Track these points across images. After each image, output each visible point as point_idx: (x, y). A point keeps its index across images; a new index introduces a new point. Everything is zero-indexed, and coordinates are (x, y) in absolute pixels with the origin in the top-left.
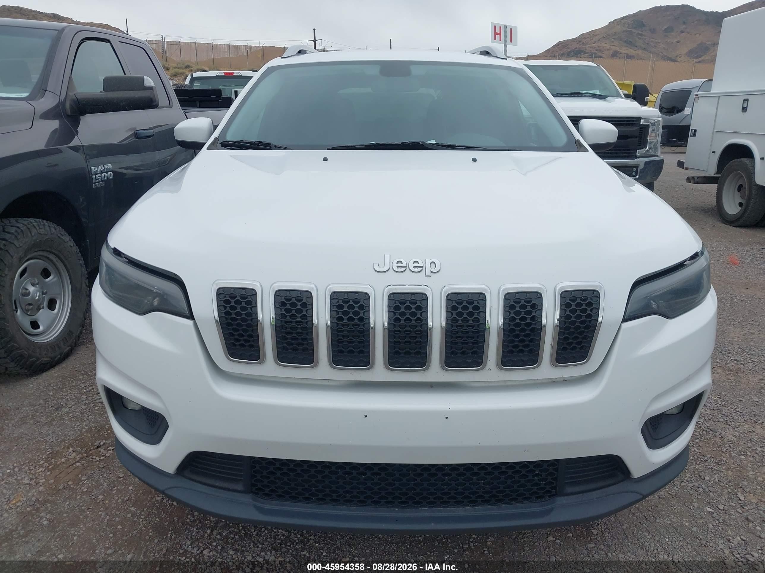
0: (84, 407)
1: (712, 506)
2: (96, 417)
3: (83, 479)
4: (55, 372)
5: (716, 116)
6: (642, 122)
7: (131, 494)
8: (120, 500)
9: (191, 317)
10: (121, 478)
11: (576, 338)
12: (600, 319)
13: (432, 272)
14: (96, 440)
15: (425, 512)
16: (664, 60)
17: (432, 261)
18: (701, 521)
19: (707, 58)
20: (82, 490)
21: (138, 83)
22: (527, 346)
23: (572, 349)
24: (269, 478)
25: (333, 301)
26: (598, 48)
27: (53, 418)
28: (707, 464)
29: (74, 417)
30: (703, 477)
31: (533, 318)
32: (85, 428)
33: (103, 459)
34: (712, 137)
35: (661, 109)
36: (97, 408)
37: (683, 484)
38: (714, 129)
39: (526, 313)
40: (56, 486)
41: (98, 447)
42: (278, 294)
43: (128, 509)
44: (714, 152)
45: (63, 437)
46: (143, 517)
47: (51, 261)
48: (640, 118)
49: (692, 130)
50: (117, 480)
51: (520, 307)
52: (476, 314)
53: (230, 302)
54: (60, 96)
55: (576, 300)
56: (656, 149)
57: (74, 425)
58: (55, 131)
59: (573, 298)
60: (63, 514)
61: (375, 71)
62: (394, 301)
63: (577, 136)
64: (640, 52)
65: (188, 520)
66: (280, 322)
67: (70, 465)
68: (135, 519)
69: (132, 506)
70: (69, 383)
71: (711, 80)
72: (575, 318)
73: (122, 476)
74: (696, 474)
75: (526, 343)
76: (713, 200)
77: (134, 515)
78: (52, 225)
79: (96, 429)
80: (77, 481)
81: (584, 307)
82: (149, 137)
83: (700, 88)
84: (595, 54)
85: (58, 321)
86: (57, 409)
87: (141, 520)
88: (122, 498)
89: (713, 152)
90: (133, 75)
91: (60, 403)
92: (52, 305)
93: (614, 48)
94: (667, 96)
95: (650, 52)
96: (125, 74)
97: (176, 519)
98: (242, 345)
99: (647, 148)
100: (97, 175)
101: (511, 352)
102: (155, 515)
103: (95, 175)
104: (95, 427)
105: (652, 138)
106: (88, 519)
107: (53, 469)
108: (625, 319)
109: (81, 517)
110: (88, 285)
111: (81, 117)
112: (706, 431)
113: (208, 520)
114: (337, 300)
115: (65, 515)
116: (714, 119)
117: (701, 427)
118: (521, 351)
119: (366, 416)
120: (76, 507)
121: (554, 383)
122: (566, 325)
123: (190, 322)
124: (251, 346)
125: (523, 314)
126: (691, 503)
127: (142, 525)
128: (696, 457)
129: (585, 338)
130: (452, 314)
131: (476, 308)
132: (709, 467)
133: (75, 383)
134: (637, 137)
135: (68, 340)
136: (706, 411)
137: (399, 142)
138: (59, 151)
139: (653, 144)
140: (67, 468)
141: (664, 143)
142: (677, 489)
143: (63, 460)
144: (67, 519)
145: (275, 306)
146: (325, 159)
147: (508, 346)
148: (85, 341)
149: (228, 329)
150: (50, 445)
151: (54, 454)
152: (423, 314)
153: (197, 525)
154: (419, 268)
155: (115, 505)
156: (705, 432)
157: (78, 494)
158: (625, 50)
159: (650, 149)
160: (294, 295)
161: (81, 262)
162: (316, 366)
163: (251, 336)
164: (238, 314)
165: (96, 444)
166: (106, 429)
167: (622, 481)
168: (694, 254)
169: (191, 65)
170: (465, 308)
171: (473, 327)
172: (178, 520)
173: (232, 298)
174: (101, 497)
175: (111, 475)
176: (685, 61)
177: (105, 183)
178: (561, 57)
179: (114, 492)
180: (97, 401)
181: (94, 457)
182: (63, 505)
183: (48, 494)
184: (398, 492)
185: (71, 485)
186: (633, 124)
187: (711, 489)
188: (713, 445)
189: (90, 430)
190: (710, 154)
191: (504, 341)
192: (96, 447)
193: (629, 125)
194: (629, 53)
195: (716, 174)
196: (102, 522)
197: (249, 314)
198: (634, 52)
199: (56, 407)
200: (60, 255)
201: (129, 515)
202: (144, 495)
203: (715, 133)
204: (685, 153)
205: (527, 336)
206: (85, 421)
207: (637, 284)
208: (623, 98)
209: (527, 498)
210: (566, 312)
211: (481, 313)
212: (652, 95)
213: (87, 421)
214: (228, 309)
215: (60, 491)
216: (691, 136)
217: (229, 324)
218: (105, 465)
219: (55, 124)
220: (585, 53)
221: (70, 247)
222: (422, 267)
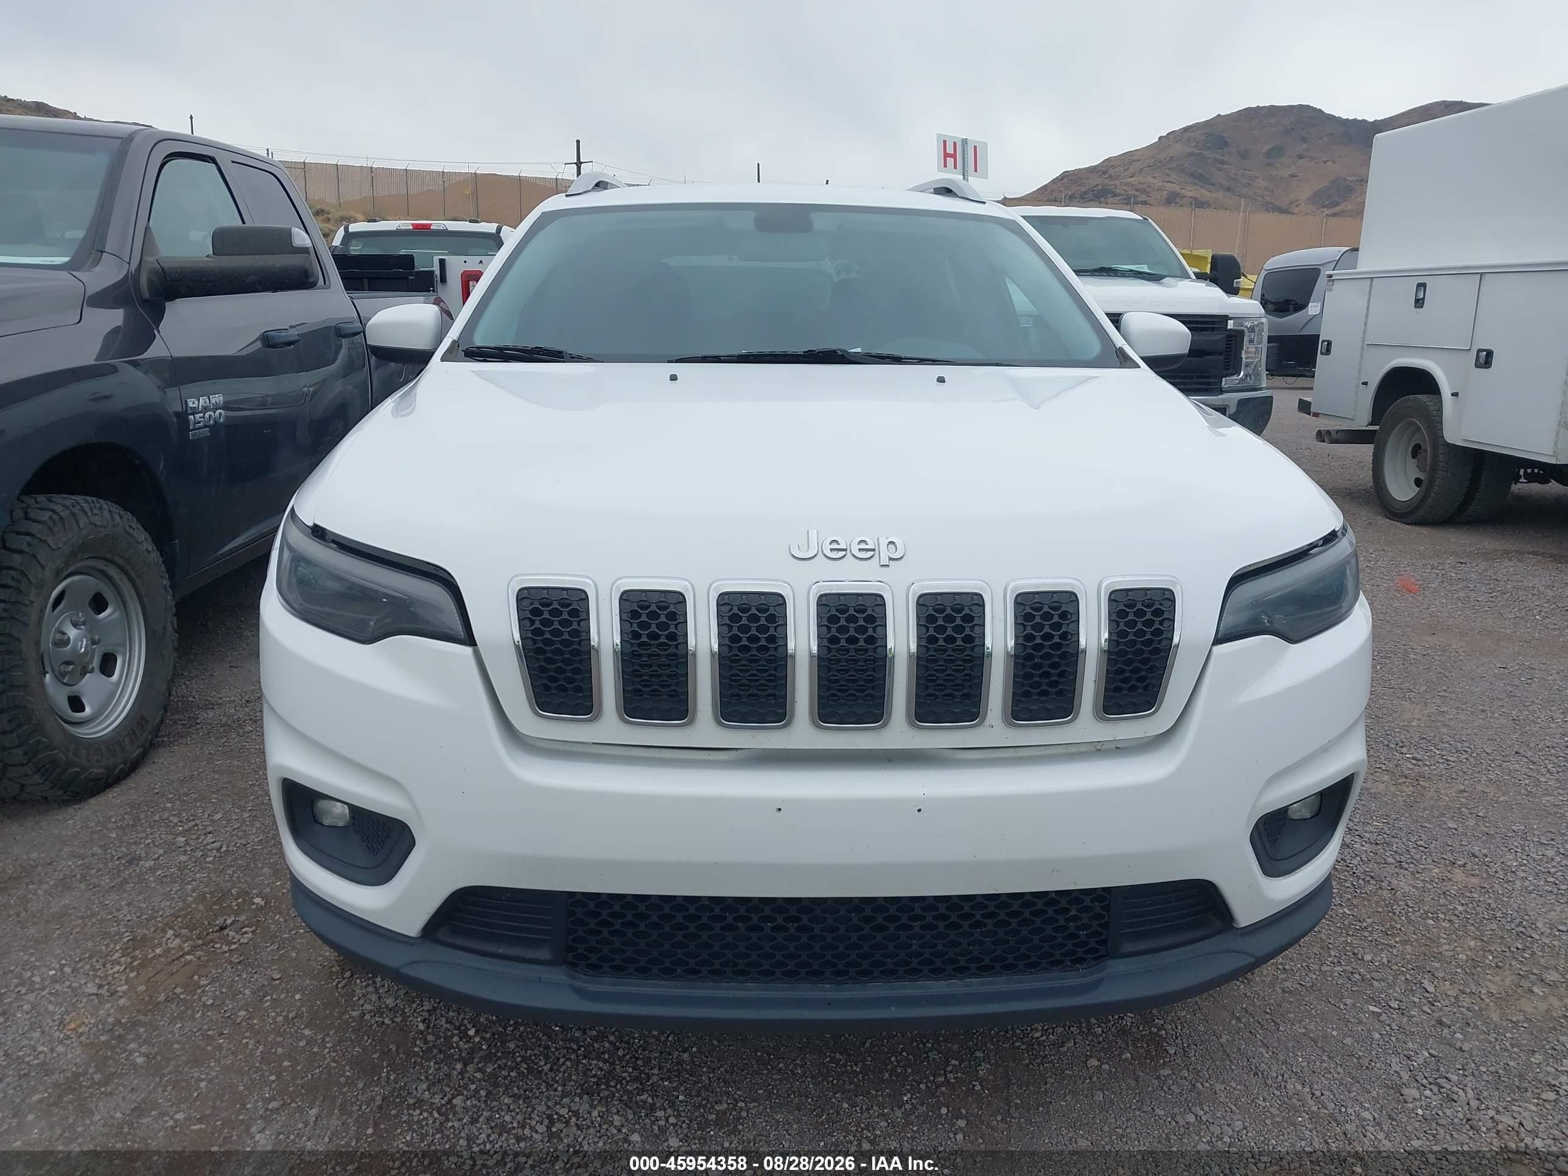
0: (183, 858)
1: (1377, 1003)
2: (211, 875)
3: (202, 983)
4: (114, 797)
5: (1367, 316)
6: (1231, 324)
7: (300, 1007)
8: (281, 1018)
9: (469, 640)
10: (275, 980)
11: (1136, 671)
12: (1176, 640)
13: (891, 559)
14: (216, 917)
15: (877, 989)
16: (1267, 210)
17: (890, 540)
18: (1359, 1028)
19: (1349, 207)
20: (204, 1004)
21: (281, 240)
22: (1053, 684)
23: (1130, 689)
24: (600, 933)
25: (723, 608)
26: (1141, 187)
27: (125, 879)
28: (1366, 934)
29: (166, 876)
30: (1360, 957)
31: (1064, 636)
32: (191, 896)
33: (236, 949)
34: (1362, 355)
35: (1264, 303)
36: (208, 859)
37: (1325, 968)
38: (1363, 341)
39: (1052, 627)
40: (151, 997)
41: (222, 929)
42: (625, 597)
43: (297, 1032)
44: (1365, 383)
45: (150, 912)
46: (328, 1045)
47: (110, 578)
48: (1225, 318)
49: (1323, 341)
50: (269, 984)
51: (1043, 617)
52: (968, 629)
53: (541, 613)
54: (129, 263)
55: (1135, 606)
56: (1258, 375)
57: (168, 889)
58: (116, 331)
59: (1128, 602)
60: (172, 1045)
61: (747, 221)
62: (828, 608)
63: (1119, 341)
64: (1219, 195)
65: (416, 1049)
66: (629, 645)
67: (174, 958)
68: (316, 1050)
69: (306, 1027)
70: (146, 817)
71: (1357, 250)
72: (1135, 636)
73: (278, 977)
74: (1348, 951)
75: (1053, 678)
76: (1366, 476)
77: (310, 1042)
78: (115, 508)
79: (213, 896)
80: (192, 987)
81: (1149, 616)
82: (290, 344)
83: (1337, 264)
84: (1135, 197)
85: (119, 698)
86: (130, 862)
87: (327, 1050)
88: (284, 1014)
89: (1363, 383)
90: (259, 224)
91: (135, 852)
92: (107, 665)
93: (1170, 187)
94: (1274, 279)
95: (1240, 196)
96: (244, 222)
97: (393, 1047)
98: (563, 689)
99: (1242, 374)
100: (197, 416)
101: (1027, 694)
102: (351, 1041)
103: (193, 414)
104: (212, 893)
105: (1250, 355)
106: (224, 1052)
107: (142, 966)
108: (1218, 641)
109: (209, 1048)
110: (176, 627)
111: (167, 304)
112: (1364, 880)
113: (453, 1048)
114: (728, 607)
115: (176, 1046)
116: (1364, 320)
117: (1354, 873)
118: (1045, 693)
119: (780, 810)
120: (198, 1031)
121: (1098, 751)
122: (1120, 647)
123: (468, 650)
124: (578, 689)
125: (1047, 629)
126: (1341, 1000)
127: (329, 1059)
128: (1346, 922)
129: (1151, 670)
130: (927, 628)
131: (969, 618)
132: (1370, 938)
133: (158, 815)
134: (1221, 354)
135: (139, 735)
136: (1363, 846)
137: (800, 349)
138: (114, 370)
139: (1252, 367)
140: (169, 964)
141: (1275, 370)
142: (1314, 976)
143: (158, 951)
144: (181, 1053)
145: (621, 619)
146: (674, 378)
147: (1023, 685)
148: (166, 739)
149: (537, 659)
150: (126, 926)
151: (138, 943)
152: (878, 629)
153: (435, 1056)
154: (868, 552)
155: (272, 1026)
156: (1361, 881)
157: (197, 1009)
158: (1191, 191)
159: (1246, 376)
160: (654, 599)
161: (165, 582)
162: (691, 723)
163: (577, 671)
164: (556, 633)
165: (217, 922)
166: (232, 895)
167: (1219, 932)
168: (1330, 534)
169: (327, 209)
170: (950, 619)
171: (963, 651)
172: (397, 1050)
173: (544, 605)
174: (243, 1013)
175: (256, 976)
176: (1307, 214)
177: (211, 432)
178: (1070, 200)
179: (268, 1004)
180: (209, 847)
181: (217, 946)
182: (170, 1030)
183: (138, 1011)
184: (831, 952)
185: (182, 993)
186: (1213, 329)
187: (1375, 975)
188: (1377, 902)
189: (202, 898)
190: (1357, 387)
191: (1015, 676)
192: (217, 928)
193: (1205, 329)
194: (1198, 196)
195: (1371, 424)
196: (251, 1055)
197: (576, 633)
198: (1209, 194)
199: (127, 859)
200: (129, 568)
201: (302, 1043)
202: (326, 1008)
203: (1365, 347)
204: (1312, 389)
205: (1054, 666)
206: (189, 883)
207: (1238, 580)
208: (1193, 281)
209: (1057, 963)
210: (1118, 626)
211: (976, 628)
212: (1246, 277)
213: (194, 883)
214: (537, 625)
215: (161, 1005)
216: (1322, 353)
217: (539, 651)
218: (241, 958)
219: (115, 317)
220: (1115, 195)
221: (146, 553)
222: (874, 550)
